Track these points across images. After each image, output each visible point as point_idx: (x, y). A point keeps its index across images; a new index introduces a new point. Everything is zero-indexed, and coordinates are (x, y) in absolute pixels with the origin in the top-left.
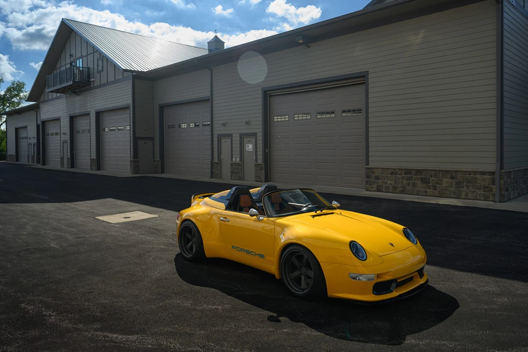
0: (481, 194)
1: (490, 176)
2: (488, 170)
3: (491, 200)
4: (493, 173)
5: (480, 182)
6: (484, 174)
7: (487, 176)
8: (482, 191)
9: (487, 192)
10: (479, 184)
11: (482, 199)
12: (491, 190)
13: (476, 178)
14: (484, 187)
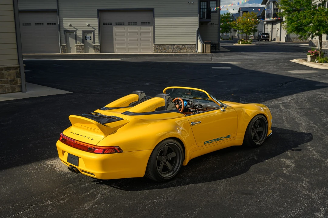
0: (9, 87)
1: (14, 71)
2: (13, 66)
3: (17, 91)
4: (16, 68)
5: (7, 77)
6: (10, 70)
7: (11, 71)
8: (9, 84)
9: (14, 85)
10: (5, 79)
11: (10, 91)
12: (16, 83)
13: (3, 74)
14: (11, 81)
